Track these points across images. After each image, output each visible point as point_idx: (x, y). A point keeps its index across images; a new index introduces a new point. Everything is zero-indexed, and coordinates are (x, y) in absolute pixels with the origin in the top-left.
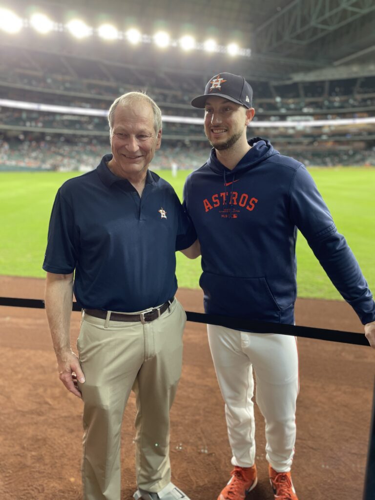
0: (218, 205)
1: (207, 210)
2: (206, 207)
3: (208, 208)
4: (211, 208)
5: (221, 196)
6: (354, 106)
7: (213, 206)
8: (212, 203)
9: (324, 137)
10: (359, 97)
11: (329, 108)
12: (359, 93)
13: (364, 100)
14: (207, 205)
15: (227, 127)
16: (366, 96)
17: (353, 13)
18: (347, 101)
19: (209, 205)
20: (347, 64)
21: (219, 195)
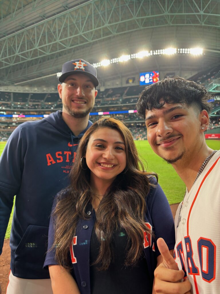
0: (61, 161)
1: (49, 164)
2: (49, 161)
3: (51, 162)
4: (54, 162)
5: (65, 154)
6: (28, 108)
7: (56, 161)
8: (55, 159)
9: (14, 124)
10: (31, 103)
11: (14, 108)
12: (31, 101)
13: (33, 105)
14: (50, 159)
15: (87, 101)
16: (35, 103)
17: (23, 59)
18: (25, 105)
19: (52, 160)
20: (23, 85)
21: (63, 153)
